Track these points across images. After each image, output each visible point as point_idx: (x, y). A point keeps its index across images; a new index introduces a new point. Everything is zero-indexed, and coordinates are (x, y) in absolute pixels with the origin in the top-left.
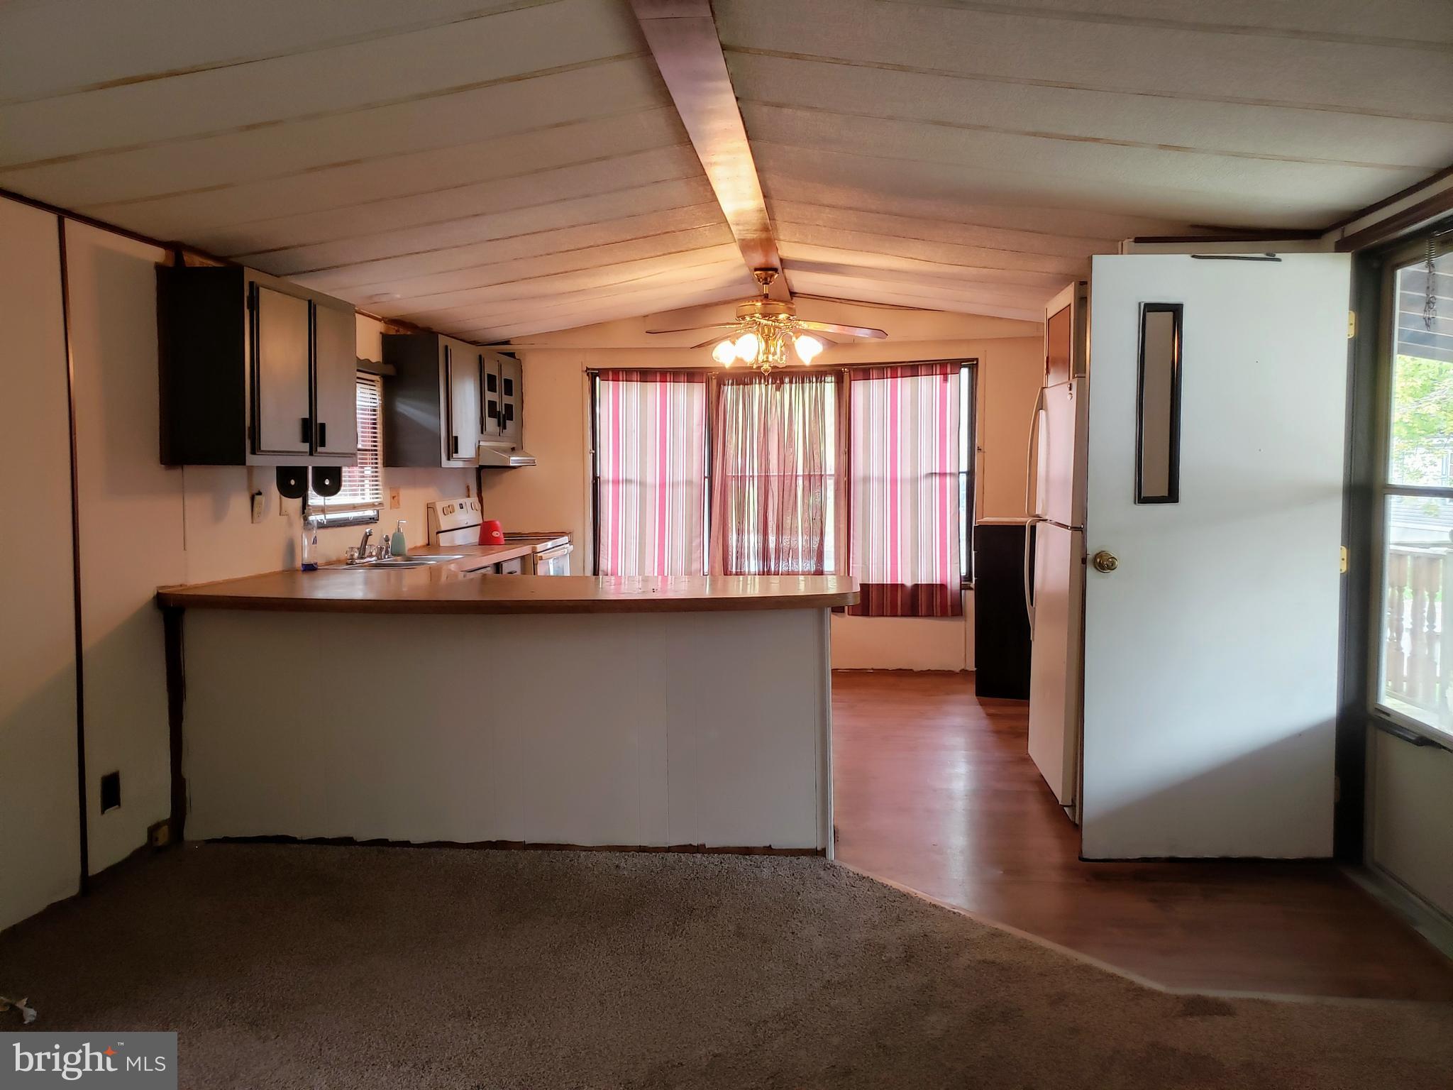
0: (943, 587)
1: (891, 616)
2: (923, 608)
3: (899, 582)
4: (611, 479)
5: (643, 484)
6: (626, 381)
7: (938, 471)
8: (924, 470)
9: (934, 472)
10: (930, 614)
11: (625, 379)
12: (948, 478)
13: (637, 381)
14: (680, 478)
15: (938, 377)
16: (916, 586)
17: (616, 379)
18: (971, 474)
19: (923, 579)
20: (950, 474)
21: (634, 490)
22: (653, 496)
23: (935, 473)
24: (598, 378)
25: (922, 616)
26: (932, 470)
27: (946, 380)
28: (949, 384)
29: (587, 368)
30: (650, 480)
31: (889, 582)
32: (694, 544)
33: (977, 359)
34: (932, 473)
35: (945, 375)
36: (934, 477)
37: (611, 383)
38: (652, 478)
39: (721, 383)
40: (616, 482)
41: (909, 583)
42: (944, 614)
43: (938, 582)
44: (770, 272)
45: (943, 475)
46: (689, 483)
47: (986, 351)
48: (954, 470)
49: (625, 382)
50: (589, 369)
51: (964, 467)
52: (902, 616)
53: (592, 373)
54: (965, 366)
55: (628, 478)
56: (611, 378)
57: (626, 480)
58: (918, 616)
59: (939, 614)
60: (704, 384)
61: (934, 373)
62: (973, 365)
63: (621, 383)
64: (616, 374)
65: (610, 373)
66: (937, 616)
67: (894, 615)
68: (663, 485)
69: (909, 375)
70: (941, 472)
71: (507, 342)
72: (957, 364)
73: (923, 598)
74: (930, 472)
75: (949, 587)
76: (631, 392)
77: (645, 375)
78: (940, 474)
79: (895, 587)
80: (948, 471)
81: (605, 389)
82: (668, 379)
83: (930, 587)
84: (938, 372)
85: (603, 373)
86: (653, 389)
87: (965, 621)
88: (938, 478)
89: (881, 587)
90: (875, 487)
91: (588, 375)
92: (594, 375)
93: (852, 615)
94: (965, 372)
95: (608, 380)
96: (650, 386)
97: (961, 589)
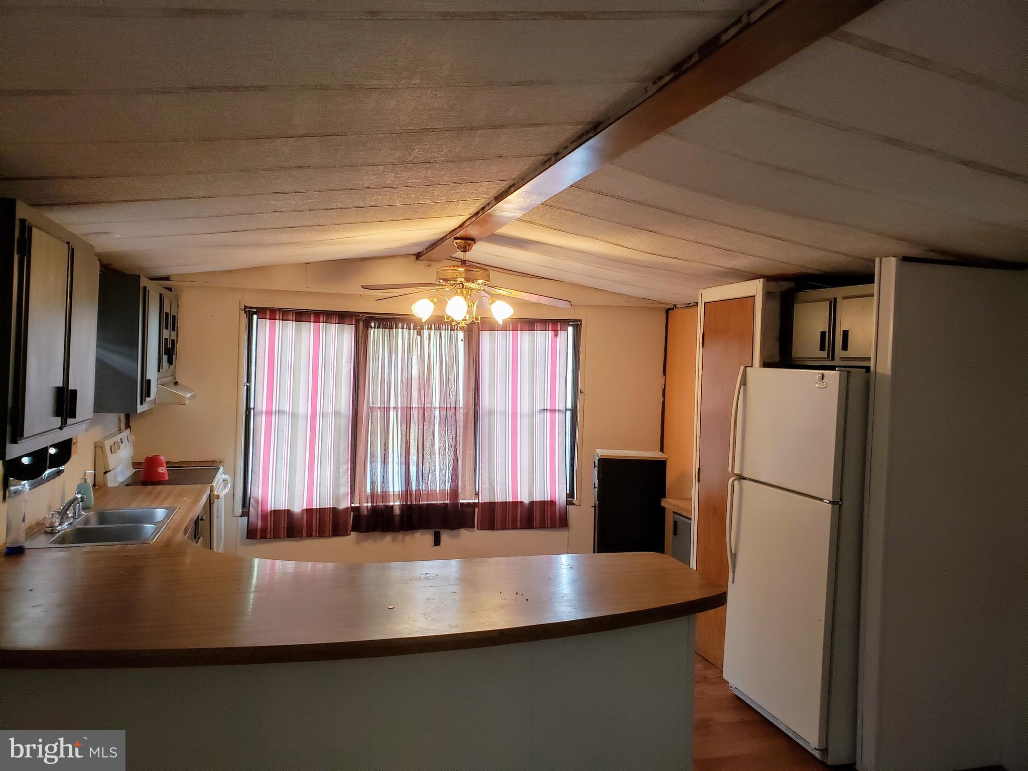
0: (552, 503)
1: (512, 529)
2: (537, 522)
3: (519, 500)
4: (264, 409)
5: (294, 416)
6: (283, 320)
7: (549, 408)
8: (540, 406)
9: (545, 408)
10: (543, 526)
11: (281, 318)
12: (557, 414)
13: (293, 321)
14: (330, 410)
15: (550, 332)
16: (532, 503)
17: (273, 318)
18: (574, 411)
19: (538, 498)
20: (559, 410)
21: (286, 420)
22: (303, 426)
23: (547, 410)
24: (255, 317)
25: (536, 528)
26: (544, 407)
27: (556, 335)
28: (558, 339)
29: (245, 306)
30: (301, 410)
31: (511, 500)
32: (341, 470)
33: (580, 321)
34: (544, 410)
35: (556, 331)
36: (545, 413)
37: (268, 321)
38: (303, 408)
39: (367, 326)
40: (269, 413)
41: (526, 501)
42: (553, 526)
43: (549, 500)
44: (470, 242)
45: (553, 411)
46: (337, 414)
47: (587, 315)
48: (562, 408)
49: (281, 321)
50: (247, 307)
51: (569, 406)
52: (521, 528)
53: (249, 311)
54: (571, 325)
55: (280, 409)
56: (268, 316)
57: (279, 411)
58: (534, 528)
59: (549, 526)
60: (353, 326)
61: (547, 329)
62: (577, 325)
63: (277, 322)
64: (271, 313)
65: (268, 312)
66: (547, 528)
67: (514, 527)
68: (314, 416)
69: (528, 329)
70: (552, 409)
71: (167, 278)
72: (565, 323)
73: (537, 514)
74: (543, 408)
75: (557, 503)
76: (286, 331)
77: (301, 316)
78: (550, 410)
79: (515, 504)
80: (557, 408)
81: (263, 328)
82: (321, 321)
83: (543, 503)
84: (550, 329)
85: (262, 312)
86: (308, 329)
87: (568, 530)
88: (549, 413)
89: (505, 504)
90: (498, 421)
91: (245, 313)
92: (250, 312)
93: (480, 529)
94: (570, 329)
95: (266, 319)
96: (304, 325)
97: (567, 505)
